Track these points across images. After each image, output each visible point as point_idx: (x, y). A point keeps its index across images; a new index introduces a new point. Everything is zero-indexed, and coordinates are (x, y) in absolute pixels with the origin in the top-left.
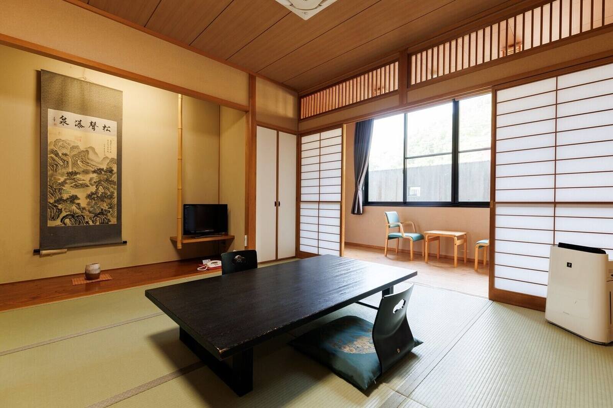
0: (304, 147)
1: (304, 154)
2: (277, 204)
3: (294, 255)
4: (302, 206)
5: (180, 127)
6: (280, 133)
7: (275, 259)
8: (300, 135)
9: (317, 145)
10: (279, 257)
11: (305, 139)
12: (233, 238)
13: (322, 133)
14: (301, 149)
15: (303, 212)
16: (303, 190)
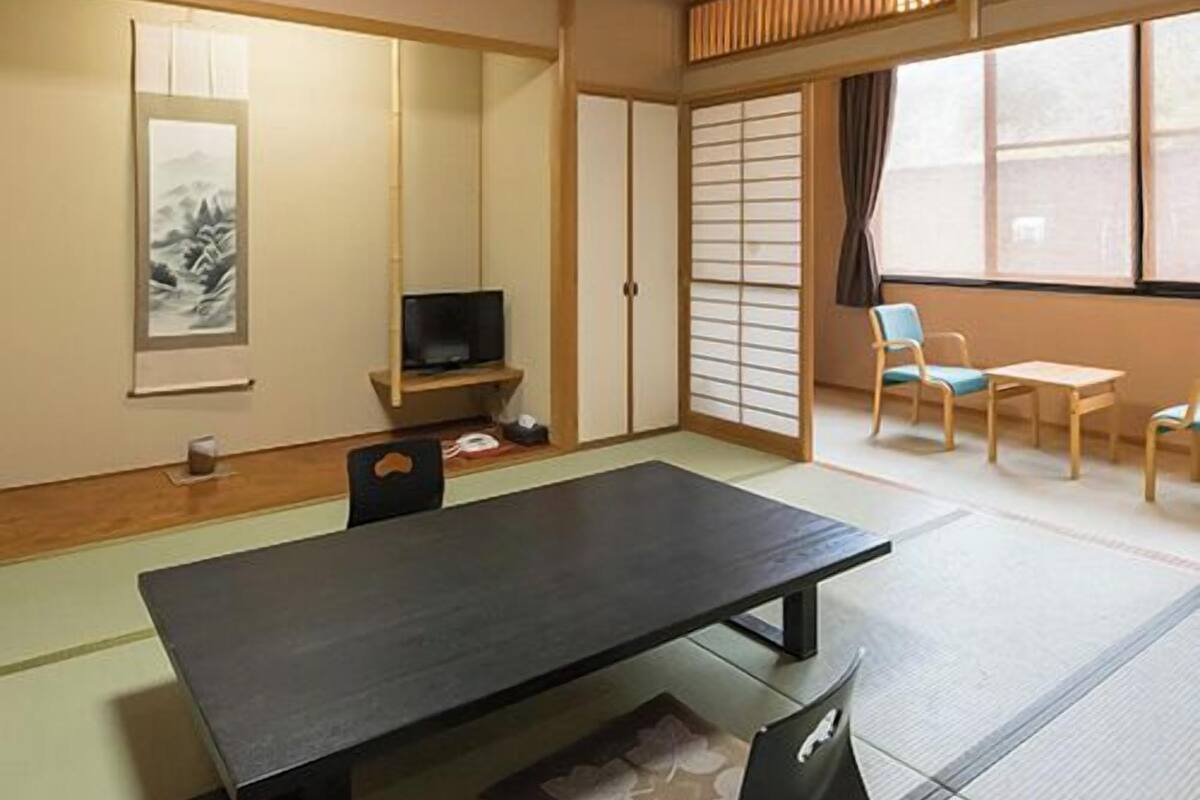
0: (698, 137)
1: (698, 156)
2: (630, 290)
3: (675, 421)
4: (696, 291)
5: (396, 109)
6: (636, 105)
7: (625, 431)
8: (689, 104)
9: (734, 132)
10: (637, 429)
11: (700, 116)
12: (518, 379)
13: (748, 104)
14: (690, 142)
15: (696, 309)
16: (697, 251)
